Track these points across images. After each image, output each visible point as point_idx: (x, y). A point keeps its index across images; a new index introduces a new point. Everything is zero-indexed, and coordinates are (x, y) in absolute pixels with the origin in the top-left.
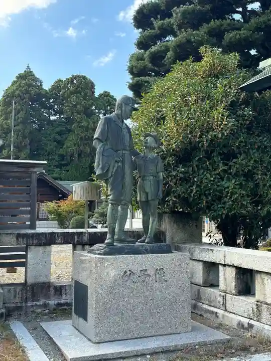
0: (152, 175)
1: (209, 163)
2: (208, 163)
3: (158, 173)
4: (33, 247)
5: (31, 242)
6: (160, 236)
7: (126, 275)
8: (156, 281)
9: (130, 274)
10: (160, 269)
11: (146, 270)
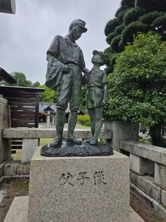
0: (97, 86)
3: (102, 84)
7: (64, 178)
8: (95, 184)
9: (68, 177)
10: (99, 172)
11: (85, 173)
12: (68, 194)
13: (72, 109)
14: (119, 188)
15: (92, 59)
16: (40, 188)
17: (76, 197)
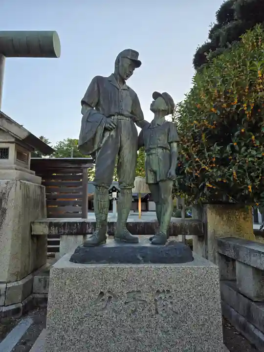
0: (160, 147)
1: (255, 138)
2: (253, 137)
3: (170, 143)
4: (64, 237)
5: (63, 231)
6: (201, 228)
7: (103, 300)
8: (157, 313)
9: (110, 298)
10: (164, 291)
11: (139, 292)
12: (110, 328)
13: (122, 186)
14: (201, 323)
15: (152, 105)
16: (64, 316)
17: (123, 335)
